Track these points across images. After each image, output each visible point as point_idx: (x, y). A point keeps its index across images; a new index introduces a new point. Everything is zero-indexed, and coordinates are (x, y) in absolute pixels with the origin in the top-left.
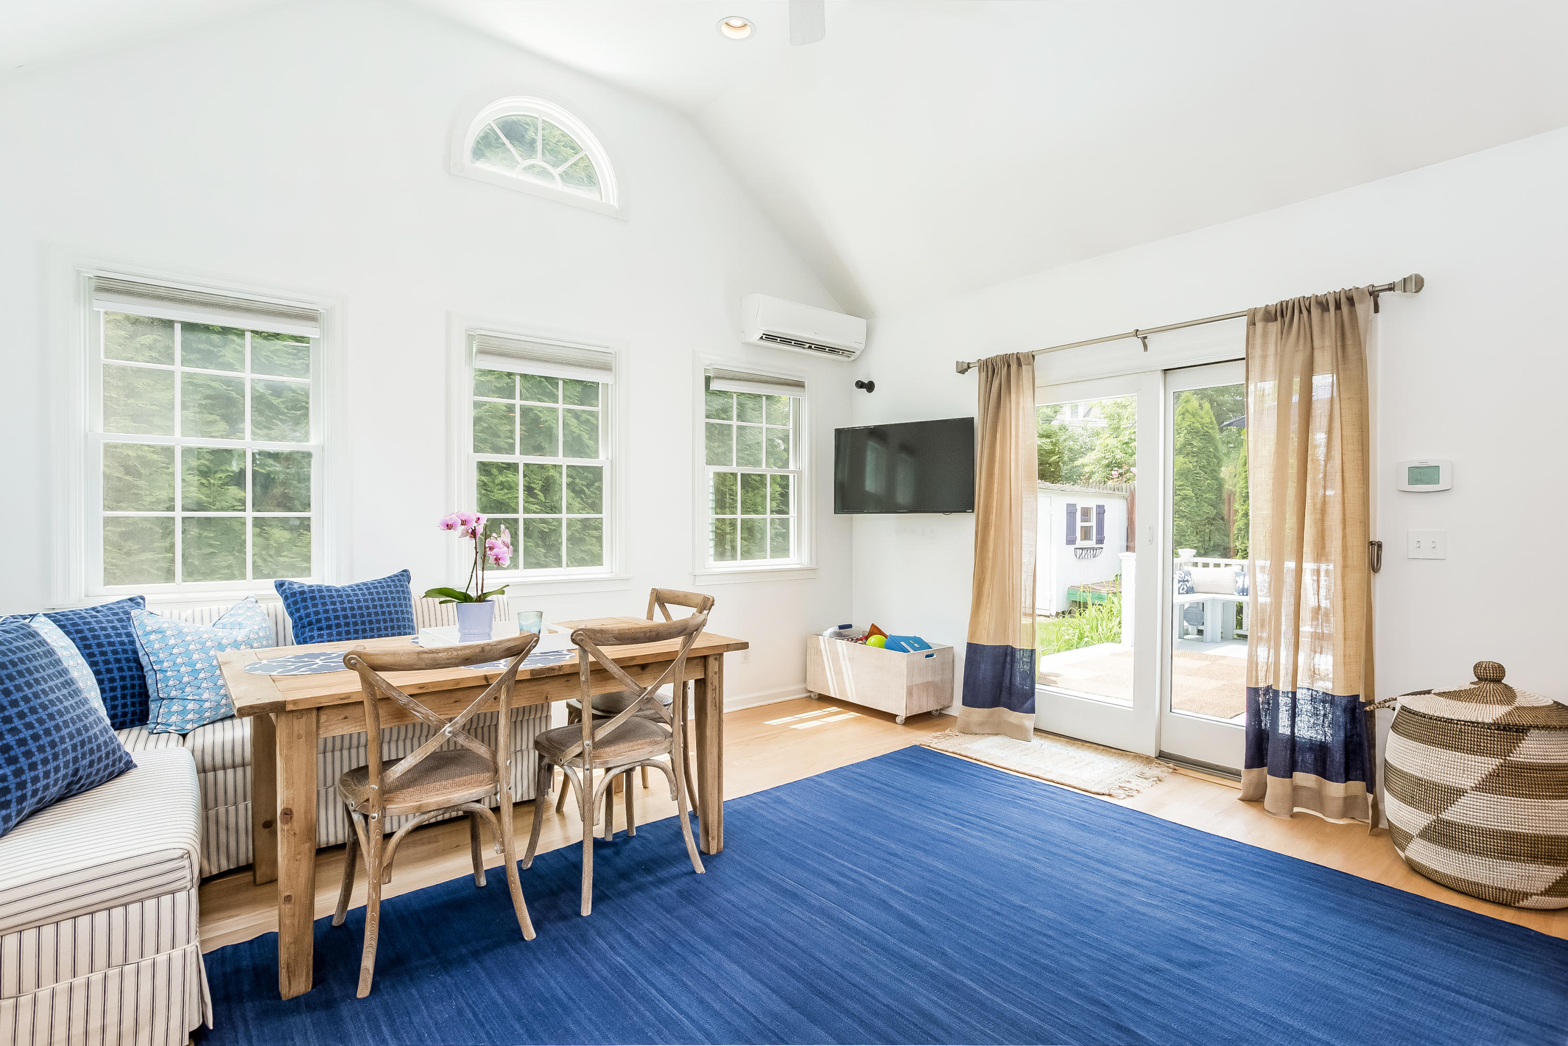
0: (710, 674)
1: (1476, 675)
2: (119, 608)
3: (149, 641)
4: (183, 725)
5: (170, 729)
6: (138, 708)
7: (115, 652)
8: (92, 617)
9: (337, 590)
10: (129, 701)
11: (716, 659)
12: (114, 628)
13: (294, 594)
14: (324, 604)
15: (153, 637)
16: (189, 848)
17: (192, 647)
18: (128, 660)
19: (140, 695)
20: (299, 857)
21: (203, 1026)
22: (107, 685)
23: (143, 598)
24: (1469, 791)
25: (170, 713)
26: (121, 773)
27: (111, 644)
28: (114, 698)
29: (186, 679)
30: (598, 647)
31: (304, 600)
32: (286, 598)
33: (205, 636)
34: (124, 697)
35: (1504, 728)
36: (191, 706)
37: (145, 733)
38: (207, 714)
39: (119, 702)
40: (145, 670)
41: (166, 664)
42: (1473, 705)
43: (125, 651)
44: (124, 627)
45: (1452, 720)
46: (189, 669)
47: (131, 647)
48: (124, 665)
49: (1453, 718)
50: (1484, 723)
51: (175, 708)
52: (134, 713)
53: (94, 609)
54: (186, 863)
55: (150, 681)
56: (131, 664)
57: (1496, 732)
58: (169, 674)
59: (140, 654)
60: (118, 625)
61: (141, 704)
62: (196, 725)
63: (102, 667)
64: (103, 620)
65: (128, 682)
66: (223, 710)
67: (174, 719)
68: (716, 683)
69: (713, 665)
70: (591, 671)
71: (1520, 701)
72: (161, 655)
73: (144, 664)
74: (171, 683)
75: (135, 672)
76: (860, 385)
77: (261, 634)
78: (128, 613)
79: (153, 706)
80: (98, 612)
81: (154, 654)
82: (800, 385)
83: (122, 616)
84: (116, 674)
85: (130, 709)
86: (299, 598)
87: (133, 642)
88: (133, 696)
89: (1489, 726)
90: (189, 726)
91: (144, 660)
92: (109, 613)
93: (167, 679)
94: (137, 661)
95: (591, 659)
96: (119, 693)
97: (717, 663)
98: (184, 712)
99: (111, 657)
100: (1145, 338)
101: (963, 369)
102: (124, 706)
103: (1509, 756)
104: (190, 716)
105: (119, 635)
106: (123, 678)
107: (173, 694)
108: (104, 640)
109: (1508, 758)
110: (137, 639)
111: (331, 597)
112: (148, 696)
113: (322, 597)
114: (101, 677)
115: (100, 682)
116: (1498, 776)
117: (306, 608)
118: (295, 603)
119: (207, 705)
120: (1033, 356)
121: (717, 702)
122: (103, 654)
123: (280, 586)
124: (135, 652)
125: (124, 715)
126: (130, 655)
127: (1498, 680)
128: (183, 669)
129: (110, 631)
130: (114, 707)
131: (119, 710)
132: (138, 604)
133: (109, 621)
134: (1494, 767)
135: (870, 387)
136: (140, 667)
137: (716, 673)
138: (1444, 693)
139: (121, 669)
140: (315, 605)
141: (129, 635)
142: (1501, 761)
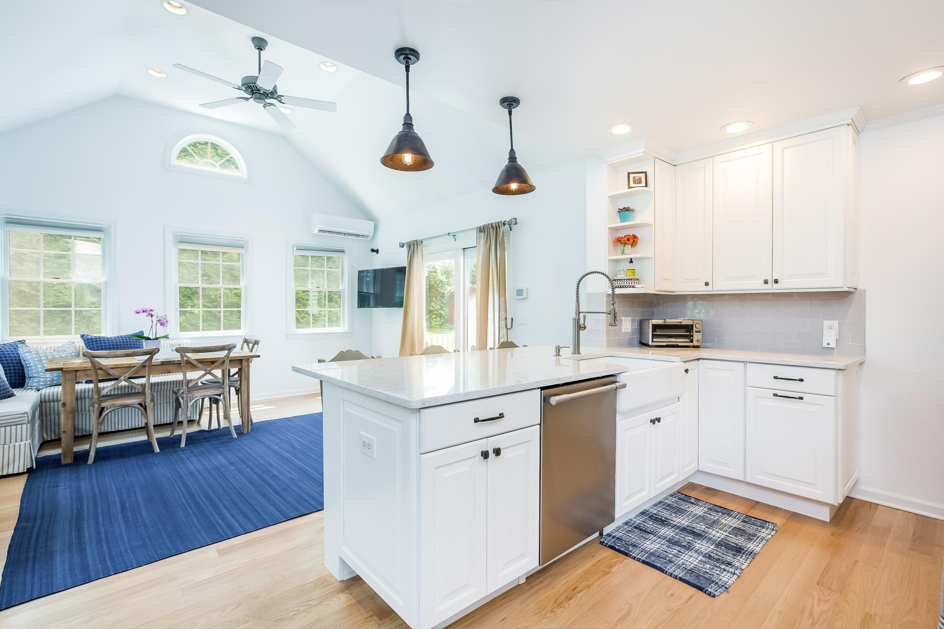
0: (243, 366)
2: (14, 344)
3: (25, 356)
4: (38, 387)
5: (33, 388)
6: (21, 381)
7: (12, 360)
8: (3, 347)
9: (107, 338)
10: (17, 378)
11: (246, 361)
12: (12, 351)
13: (88, 339)
14: (101, 343)
15: (26, 354)
16: (28, 411)
17: (42, 358)
18: (17, 363)
19: (22, 376)
20: (68, 419)
21: (32, 467)
22: (8, 372)
23: (25, 341)
25: (33, 382)
26: (9, 397)
27: (10, 357)
28: (11, 377)
29: (40, 370)
30: (186, 354)
31: (92, 342)
32: (85, 341)
33: (48, 354)
34: (15, 376)
36: (42, 380)
37: (23, 389)
38: (48, 383)
39: (13, 378)
40: (24, 367)
41: (32, 364)
43: (16, 360)
44: (16, 351)
46: (41, 366)
47: (19, 358)
48: (15, 364)
51: (35, 380)
52: (19, 383)
53: (3, 344)
54: (26, 415)
55: (26, 371)
56: (18, 365)
58: (33, 368)
59: (22, 361)
60: (13, 350)
61: (22, 380)
62: (44, 387)
63: (6, 365)
64: (7, 348)
65: (17, 371)
66: (55, 382)
67: (34, 384)
68: (246, 369)
69: (245, 363)
70: (186, 363)
72: (30, 361)
73: (23, 364)
74: (34, 371)
75: (20, 368)
76: (373, 250)
77: (73, 354)
78: (17, 346)
79: (27, 380)
80: (5, 345)
81: (27, 361)
82: (342, 251)
83: (15, 347)
84: (12, 368)
85: (17, 381)
86: (90, 341)
87: (19, 357)
88: (19, 376)
90: (41, 387)
91: (23, 363)
92: (10, 346)
93: (32, 370)
94: (21, 363)
95: (185, 359)
96: (13, 375)
97: (246, 363)
98: (39, 382)
99: (10, 362)
100: (455, 235)
101: (402, 246)
102: (15, 380)
104: (41, 383)
105: (14, 354)
106: (15, 369)
107: (35, 375)
108: (7, 355)
110: (20, 355)
111: (104, 340)
112: (25, 377)
113: (100, 341)
114: (5, 368)
115: (5, 370)
117: (93, 344)
118: (88, 343)
119: (48, 379)
120: (422, 242)
121: (247, 377)
122: (7, 360)
123: (82, 336)
124: (20, 360)
125: (15, 383)
126: (18, 361)
128: (39, 366)
129: (10, 352)
130: (11, 380)
131: (13, 382)
132: (23, 343)
133: (10, 349)
135: (377, 251)
136: (22, 366)
137: (246, 366)
139: (14, 366)
140: (97, 344)
141: (18, 354)
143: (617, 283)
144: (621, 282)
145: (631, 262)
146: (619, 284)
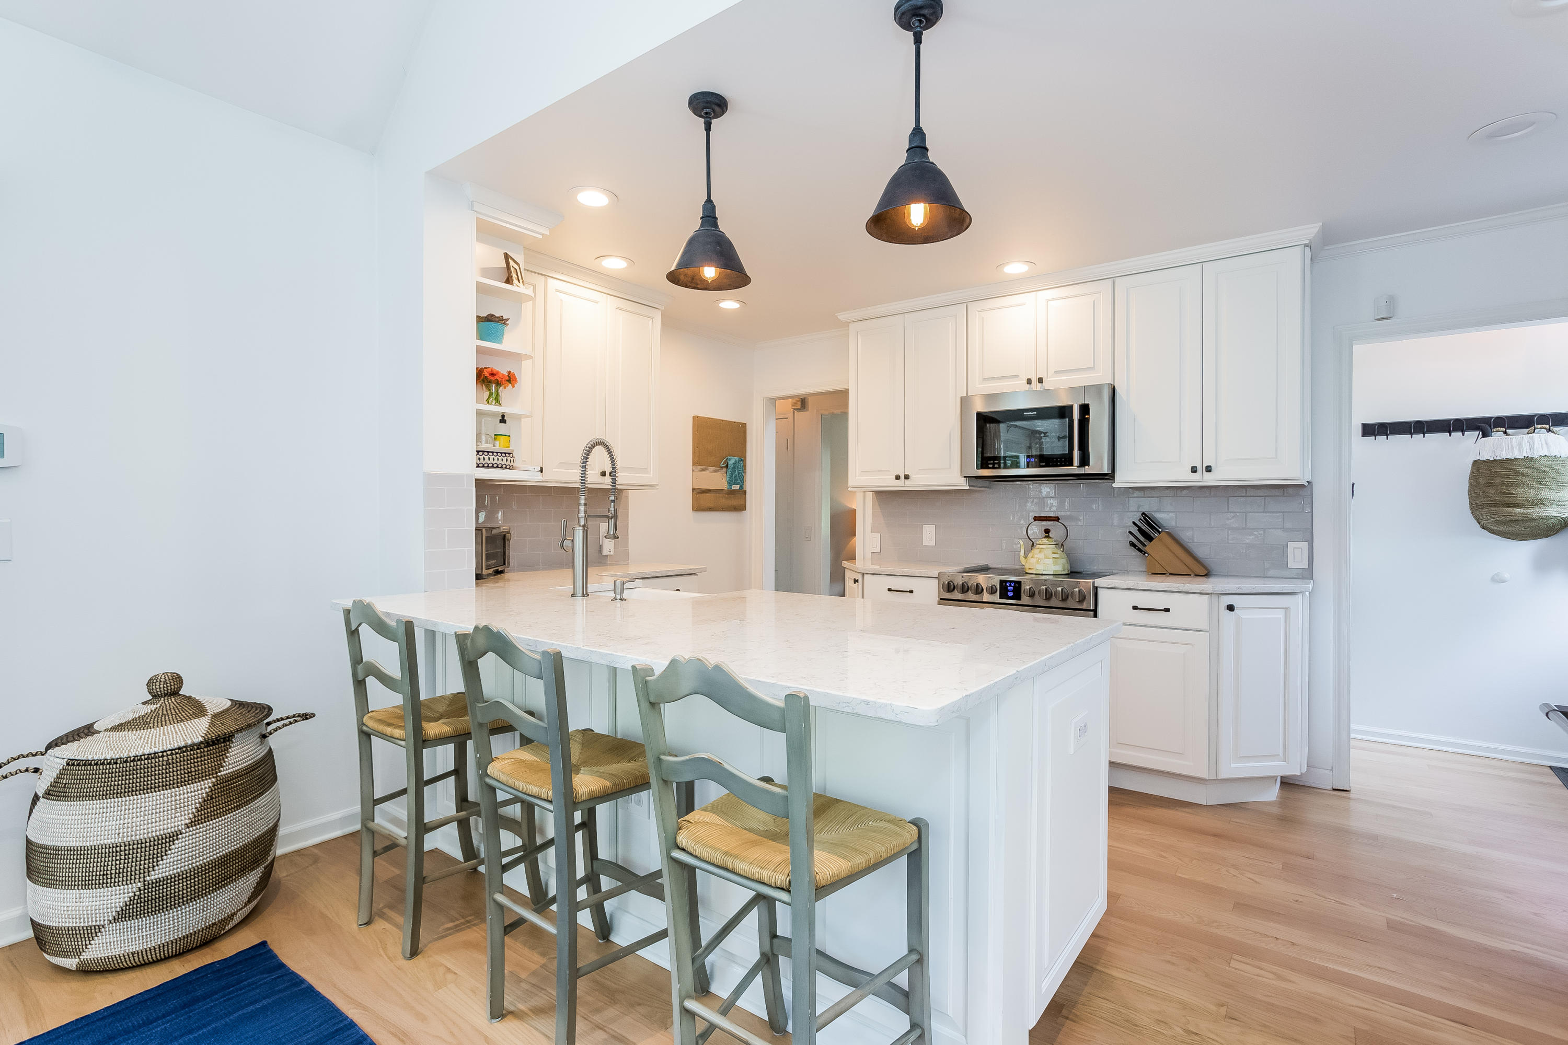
1: (150, 693)
24: (184, 831)
35: (213, 742)
42: (170, 728)
45: (155, 753)
49: (156, 750)
50: (194, 744)
57: (206, 749)
71: (212, 709)
89: (198, 746)
103: (220, 772)
109: (219, 774)
116: (212, 798)
127: (175, 693)
134: (207, 790)
138: (121, 725)
142: (214, 780)
143: (489, 459)
144: (496, 458)
145: (503, 421)
146: (491, 461)
